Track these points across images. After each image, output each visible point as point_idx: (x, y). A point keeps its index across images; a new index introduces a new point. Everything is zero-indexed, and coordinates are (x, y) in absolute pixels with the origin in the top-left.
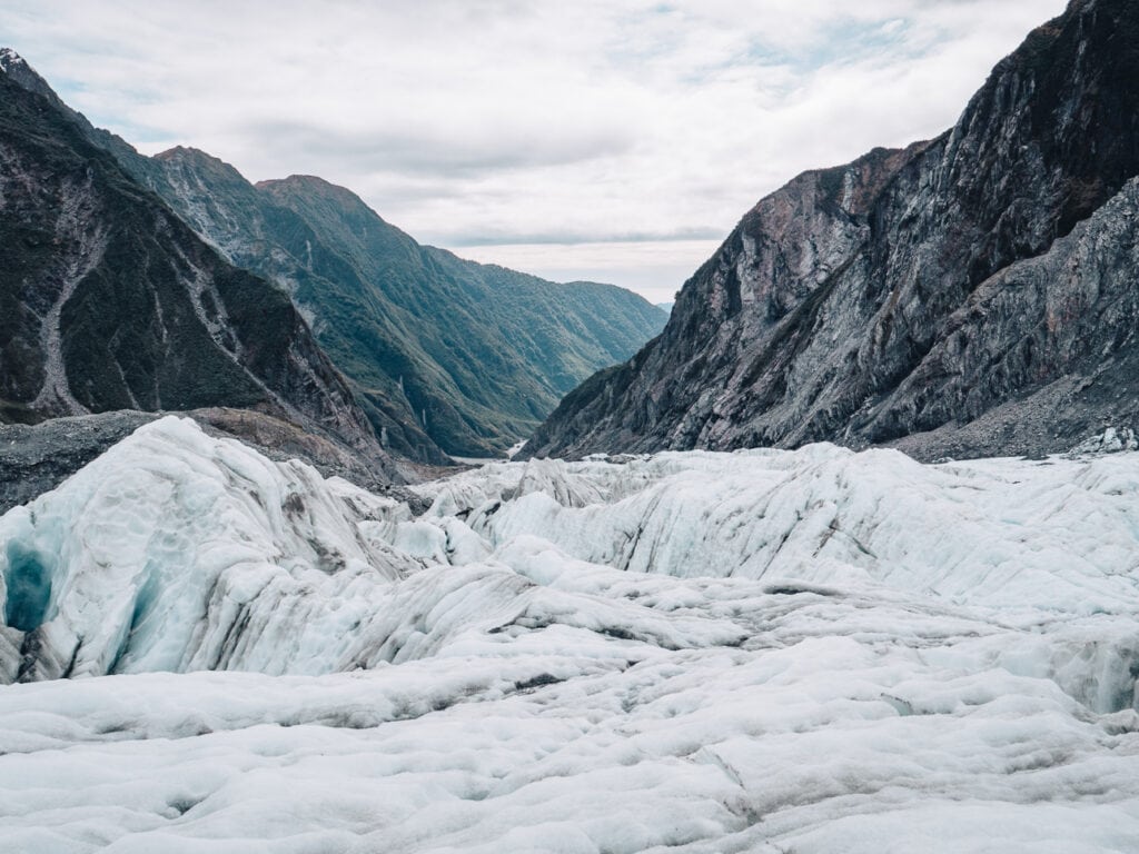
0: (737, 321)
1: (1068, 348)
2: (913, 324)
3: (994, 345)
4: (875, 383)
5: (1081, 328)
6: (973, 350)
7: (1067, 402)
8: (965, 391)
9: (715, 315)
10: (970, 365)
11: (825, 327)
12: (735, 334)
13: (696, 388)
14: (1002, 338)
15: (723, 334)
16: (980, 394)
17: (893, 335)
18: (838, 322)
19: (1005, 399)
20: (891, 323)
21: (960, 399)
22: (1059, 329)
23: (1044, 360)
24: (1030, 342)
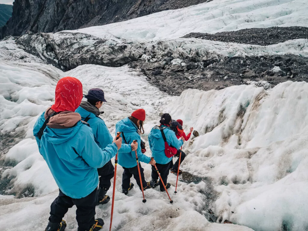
0: (30, 10)
1: (97, 8)
2: (64, 5)
3: (80, 8)
4: (56, 23)
5: (99, 2)
6: (75, 10)
7: (96, 23)
8: (74, 22)
9: (24, 8)
10: (75, 15)
11: (47, 8)
12: (29, 14)
13: (21, 30)
14: (82, 7)
15: (26, 14)
16: (77, 23)
17: (59, 9)
18: (50, 7)
19: (84, 24)
20: (59, 5)
21: (73, 25)
22: (94, 3)
23: (92, 12)
24: (88, 7)
